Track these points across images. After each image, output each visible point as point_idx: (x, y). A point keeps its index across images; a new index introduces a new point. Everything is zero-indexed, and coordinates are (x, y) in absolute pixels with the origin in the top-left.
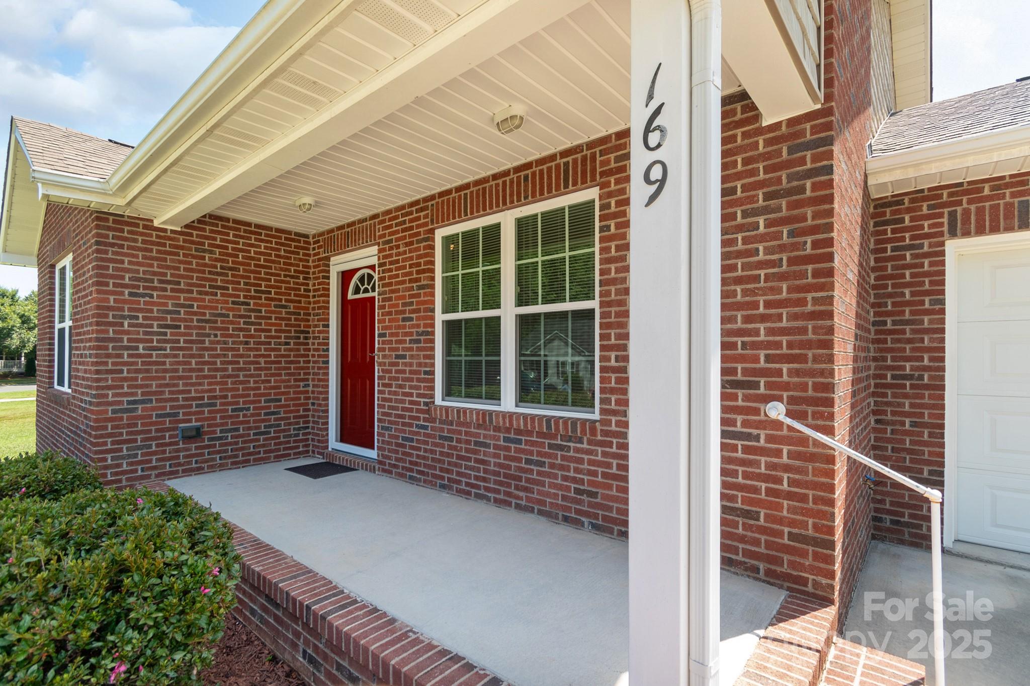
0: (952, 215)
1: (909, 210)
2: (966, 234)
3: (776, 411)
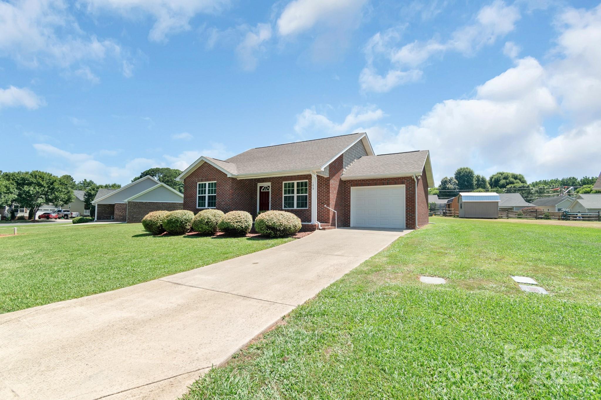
0: (351, 184)
1: (346, 183)
2: (353, 186)
3: (325, 206)
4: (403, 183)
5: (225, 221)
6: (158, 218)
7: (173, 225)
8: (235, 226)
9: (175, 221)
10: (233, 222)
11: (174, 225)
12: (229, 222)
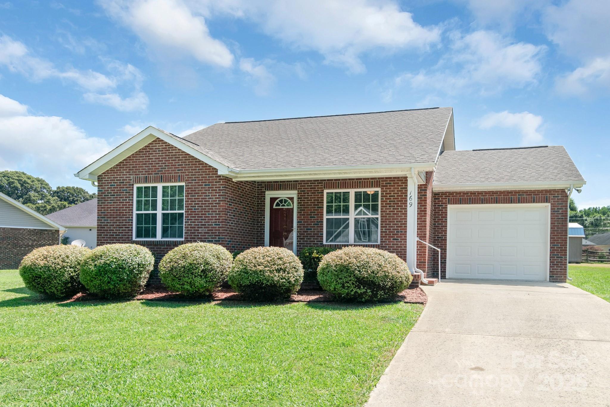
0: (449, 199)
1: (441, 196)
2: (451, 204)
4: (546, 201)
5: (251, 268)
6: (63, 261)
7: (111, 278)
8: (276, 279)
9: (116, 268)
10: (270, 271)
11: (114, 277)
12: (260, 271)
